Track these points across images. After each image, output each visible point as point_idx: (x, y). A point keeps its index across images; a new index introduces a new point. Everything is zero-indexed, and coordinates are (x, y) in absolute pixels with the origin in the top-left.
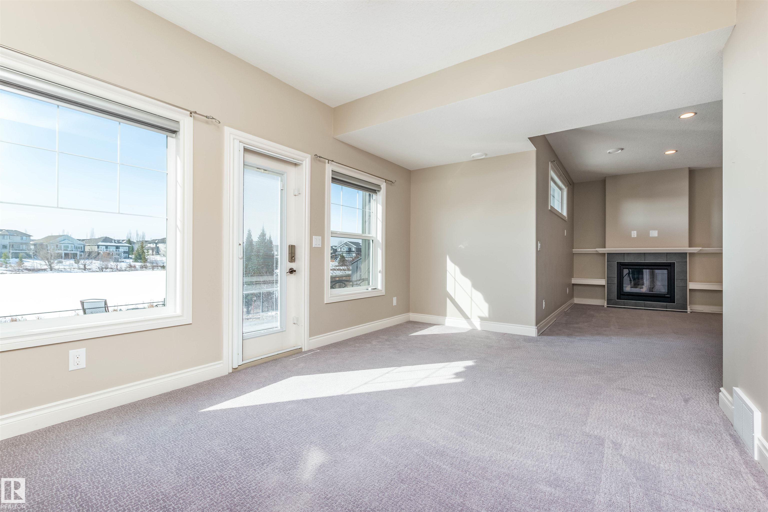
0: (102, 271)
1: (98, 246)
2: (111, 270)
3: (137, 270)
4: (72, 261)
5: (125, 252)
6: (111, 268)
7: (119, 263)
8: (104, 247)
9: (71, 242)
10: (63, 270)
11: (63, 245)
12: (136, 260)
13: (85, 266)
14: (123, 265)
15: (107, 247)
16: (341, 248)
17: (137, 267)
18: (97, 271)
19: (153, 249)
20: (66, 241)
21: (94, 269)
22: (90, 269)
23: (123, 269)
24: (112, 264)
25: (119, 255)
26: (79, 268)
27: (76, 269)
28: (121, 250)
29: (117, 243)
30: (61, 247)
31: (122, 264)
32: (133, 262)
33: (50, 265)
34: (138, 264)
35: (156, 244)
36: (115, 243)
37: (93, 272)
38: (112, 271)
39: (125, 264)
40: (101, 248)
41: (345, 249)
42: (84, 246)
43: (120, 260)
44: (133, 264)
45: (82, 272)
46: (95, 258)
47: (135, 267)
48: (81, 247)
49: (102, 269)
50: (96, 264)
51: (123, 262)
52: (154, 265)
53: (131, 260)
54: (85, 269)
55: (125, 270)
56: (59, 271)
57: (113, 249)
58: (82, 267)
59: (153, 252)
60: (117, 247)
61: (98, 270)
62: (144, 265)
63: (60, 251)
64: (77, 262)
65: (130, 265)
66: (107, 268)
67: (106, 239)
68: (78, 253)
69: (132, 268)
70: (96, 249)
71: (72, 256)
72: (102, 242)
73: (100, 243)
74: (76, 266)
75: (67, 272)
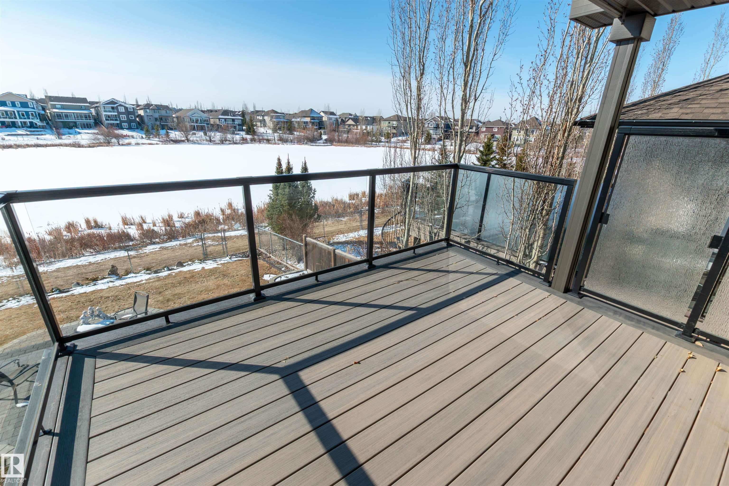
1: (219, 119)
2: (229, 142)
3: (248, 143)
4: (201, 133)
5: (239, 125)
6: (229, 141)
7: (234, 136)
8: (223, 120)
9: (200, 116)
10: (196, 141)
11: (194, 118)
12: (247, 133)
13: (210, 138)
14: (237, 137)
15: (225, 119)
16: (428, 124)
17: (248, 139)
18: (219, 144)
19: (260, 121)
20: (196, 114)
21: (217, 142)
22: (214, 141)
23: (238, 142)
24: (229, 136)
25: (235, 127)
26: (207, 140)
27: (205, 141)
28: (237, 122)
29: (232, 116)
30: (193, 120)
33: (187, 137)
34: (249, 137)
35: (263, 116)
37: (216, 144)
38: (230, 144)
39: (239, 136)
41: (433, 124)
42: (209, 119)
43: (236, 133)
44: (245, 136)
45: (209, 144)
46: (217, 130)
47: (246, 139)
48: (207, 121)
49: (223, 142)
50: (218, 136)
51: (238, 134)
52: (261, 138)
53: (244, 133)
54: (210, 141)
55: (239, 143)
56: (194, 142)
57: (230, 122)
58: (208, 138)
59: (261, 124)
60: (233, 120)
61: (219, 142)
62: (253, 138)
63: (193, 124)
64: (205, 134)
65: (243, 138)
66: (226, 140)
67: (224, 113)
68: (206, 125)
69: (244, 141)
70: (217, 122)
71: (202, 129)
72: (222, 115)
73: (220, 117)
74: (204, 137)
75: (199, 144)
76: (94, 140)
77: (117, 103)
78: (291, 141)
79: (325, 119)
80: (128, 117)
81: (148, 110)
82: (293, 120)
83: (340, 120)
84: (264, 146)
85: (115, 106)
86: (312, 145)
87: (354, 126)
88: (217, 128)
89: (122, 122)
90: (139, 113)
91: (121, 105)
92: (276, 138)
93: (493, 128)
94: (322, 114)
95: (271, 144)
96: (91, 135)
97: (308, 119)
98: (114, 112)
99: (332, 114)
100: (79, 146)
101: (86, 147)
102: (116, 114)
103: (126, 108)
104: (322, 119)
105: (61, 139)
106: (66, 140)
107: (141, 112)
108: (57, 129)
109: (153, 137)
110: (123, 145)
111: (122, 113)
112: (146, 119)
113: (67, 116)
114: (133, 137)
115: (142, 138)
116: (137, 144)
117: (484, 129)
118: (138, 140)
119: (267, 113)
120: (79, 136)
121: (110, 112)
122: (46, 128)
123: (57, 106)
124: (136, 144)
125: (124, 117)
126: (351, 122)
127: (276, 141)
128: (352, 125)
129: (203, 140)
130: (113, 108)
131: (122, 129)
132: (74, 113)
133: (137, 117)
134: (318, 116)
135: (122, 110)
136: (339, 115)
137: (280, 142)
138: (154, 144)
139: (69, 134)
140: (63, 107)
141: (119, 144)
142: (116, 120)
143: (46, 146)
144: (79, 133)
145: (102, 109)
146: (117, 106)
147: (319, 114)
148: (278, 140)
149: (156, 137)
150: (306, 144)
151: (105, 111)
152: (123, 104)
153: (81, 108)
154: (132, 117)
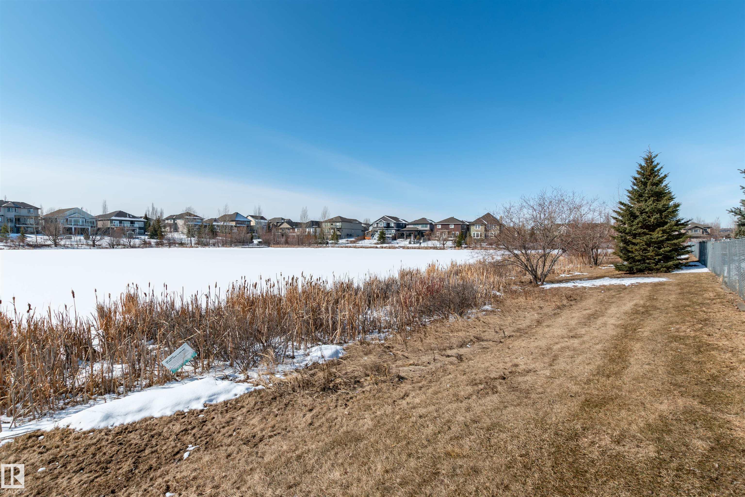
0: (113, 248)
1: (112, 221)
2: (123, 247)
3: (152, 247)
4: (81, 237)
5: (140, 228)
6: (124, 245)
7: (132, 240)
8: (118, 222)
9: (81, 216)
10: (69, 246)
11: (73, 219)
12: (152, 237)
13: (94, 243)
14: (137, 242)
15: (121, 222)
17: (153, 243)
18: (107, 248)
19: (170, 225)
20: (76, 215)
21: (104, 246)
22: (100, 245)
23: (137, 246)
24: (124, 240)
25: (133, 230)
26: (88, 245)
28: (136, 225)
29: (131, 218)
30: (71, 221)
31: (137, 240)
32: (148, 238)
33: (55, 241)
34: (153, 241)
35: (174, 220)
36: (130, 217)
37: (103, 248)
38: (124, 248)
39: (140, 240)
40: (115, 223)
42: (96, 221)
43: (134, 236)
44: (148, 240)
45: (90, 248)
46: (106, 234)
47: (150, 243)
48: (93, 222)
49: (112, 246)
50: (107, 240)
51: (138, 238)
52: (171, 242)
53: (147, 237)
54: (94, 245)
55: (139, 247)
56: (65, 247)
57: (128, 225)
58: (91, 243)
59: (170, 229)
60: (132, 222)
61: (107, 246)
62: (160, 242)
63: (70, 226)
64: (87, 238)
65: (145, 242)
66: (120, 245)
67: (121, 214)
68: (90, 228)
69: (146, 245)
70: (109, 224)
71: (82, 232)
72: (115, 216)
73: (114, 218)
74: (84, 241)
75: (74, 248)
78: (214, 245)
79: (253, 223)
82: (214, 223)
83: (271, 224)
84: (175, 251)
86: (244, 247)
87: (288, 229)
88: (106, 232)
92: (193, 242)
93: (449, 225)
94: (250, 218)
95: (186, 247)
97: (233, 224)
99: (262, 218)
104: (250, 223)
117: (440, 227)
119: (180, 217)
126: (286, 225)
127: (193, 245)
128: (287, 228)
129: (83, 245)
134: (245, 220)
136: (270, 220)
137: (197, 246)
147: (246, 218)
148: (195, 244)
150: (236, 246)
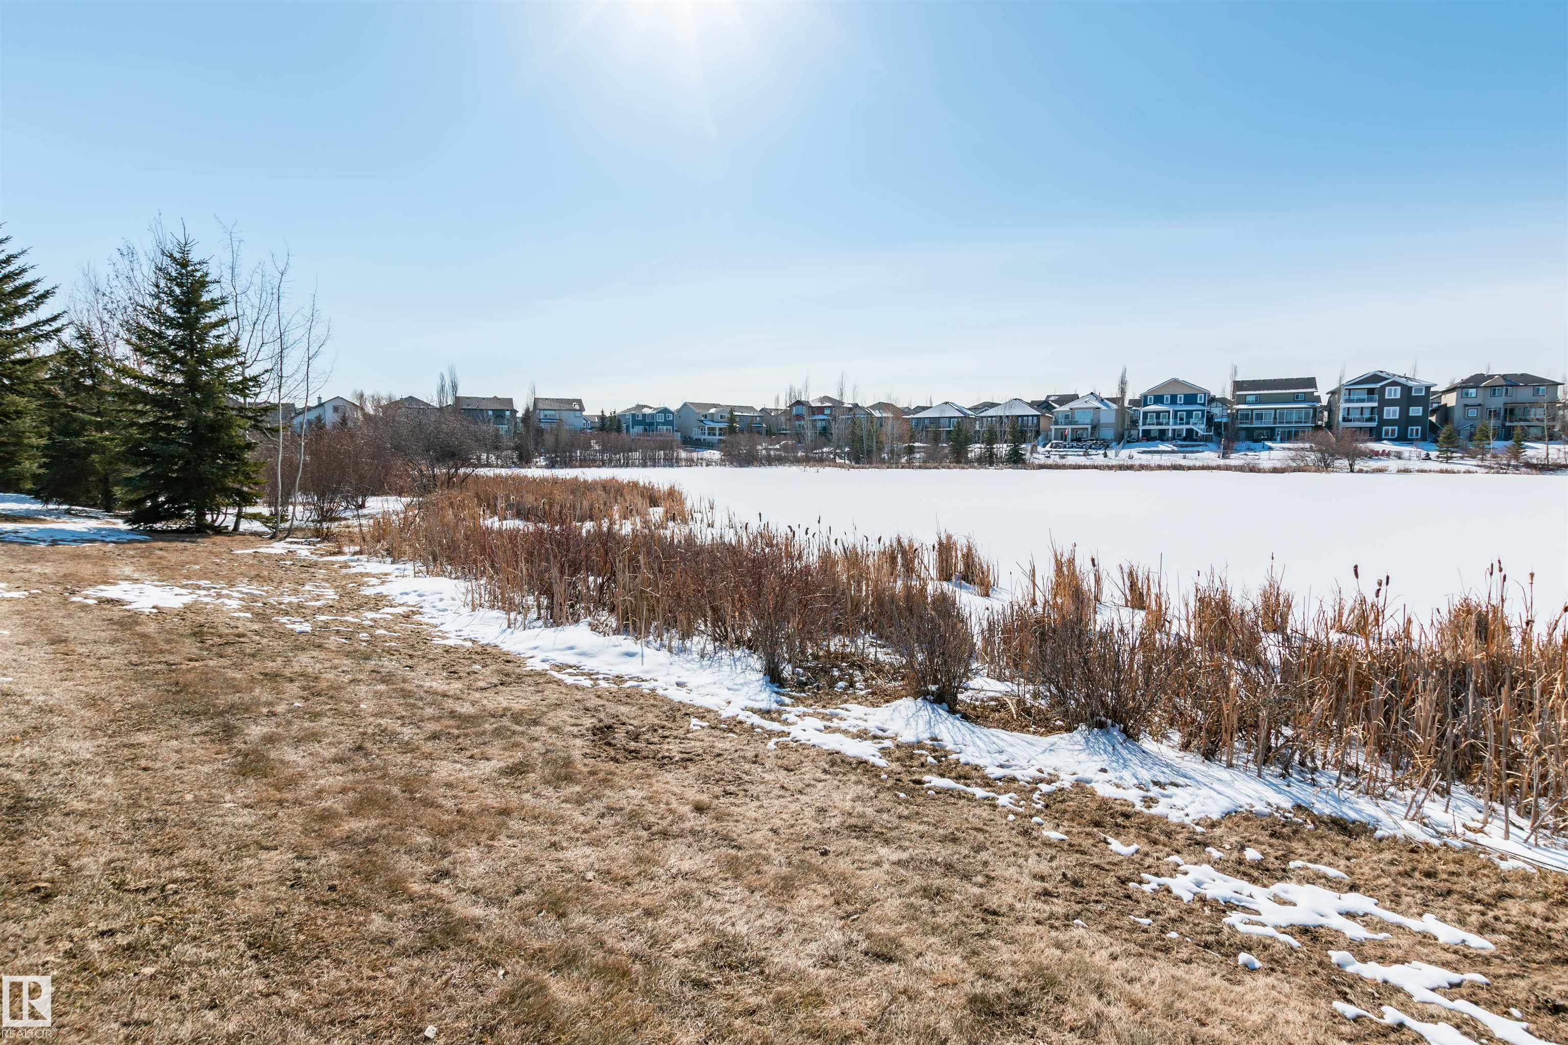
76: (1293, 460)
77: (1387, 379)
80: (1404, 412)
81: (1473, 391)
85: (1378, 385)
89: (1383, 422)
90: (1443, 403)
91: (1394, 384)
96: (1294, 453)
98: (1369, 400)
100: (1253, 469)
101: (1265, 472)
102: (1375, 404)
103: (1406, 390)
105: (1228, 458)
106: (1236, 459)
107: (1450, 400)
108: (1228, 439)
109: (1462, 458)
110: (1361, 471)
111: (1392, 403)
112: (1457, 415)
113: (1260, 417)
114: (1399, 456)
115: (1428, 458)
116: (1406, 471)
118: (1411, 462)
120: (1264, 454)
121: (1363, 401)
122: (1211, 441)
123: (1249, 399)
124: (1399, 471)
125: (1391, 413)
130: (1371, 392)
131: (1379, 439)
132: (1276, 409)
133: (1434, 412)
135: (1394, 393)
138: (1459, 472)
139: (1250, 449)
140: (1260, 400)
141: (1352, 471)
142: (1370, 420)
143: (1189, 468)
144: (1270, 449)
145: (1343, 398)
146: (1383, 387)
149: (1474, 457)
151: (1347, 401)
152: (1403, 381)
153: (1295, 399)
154: (1416, 411)
